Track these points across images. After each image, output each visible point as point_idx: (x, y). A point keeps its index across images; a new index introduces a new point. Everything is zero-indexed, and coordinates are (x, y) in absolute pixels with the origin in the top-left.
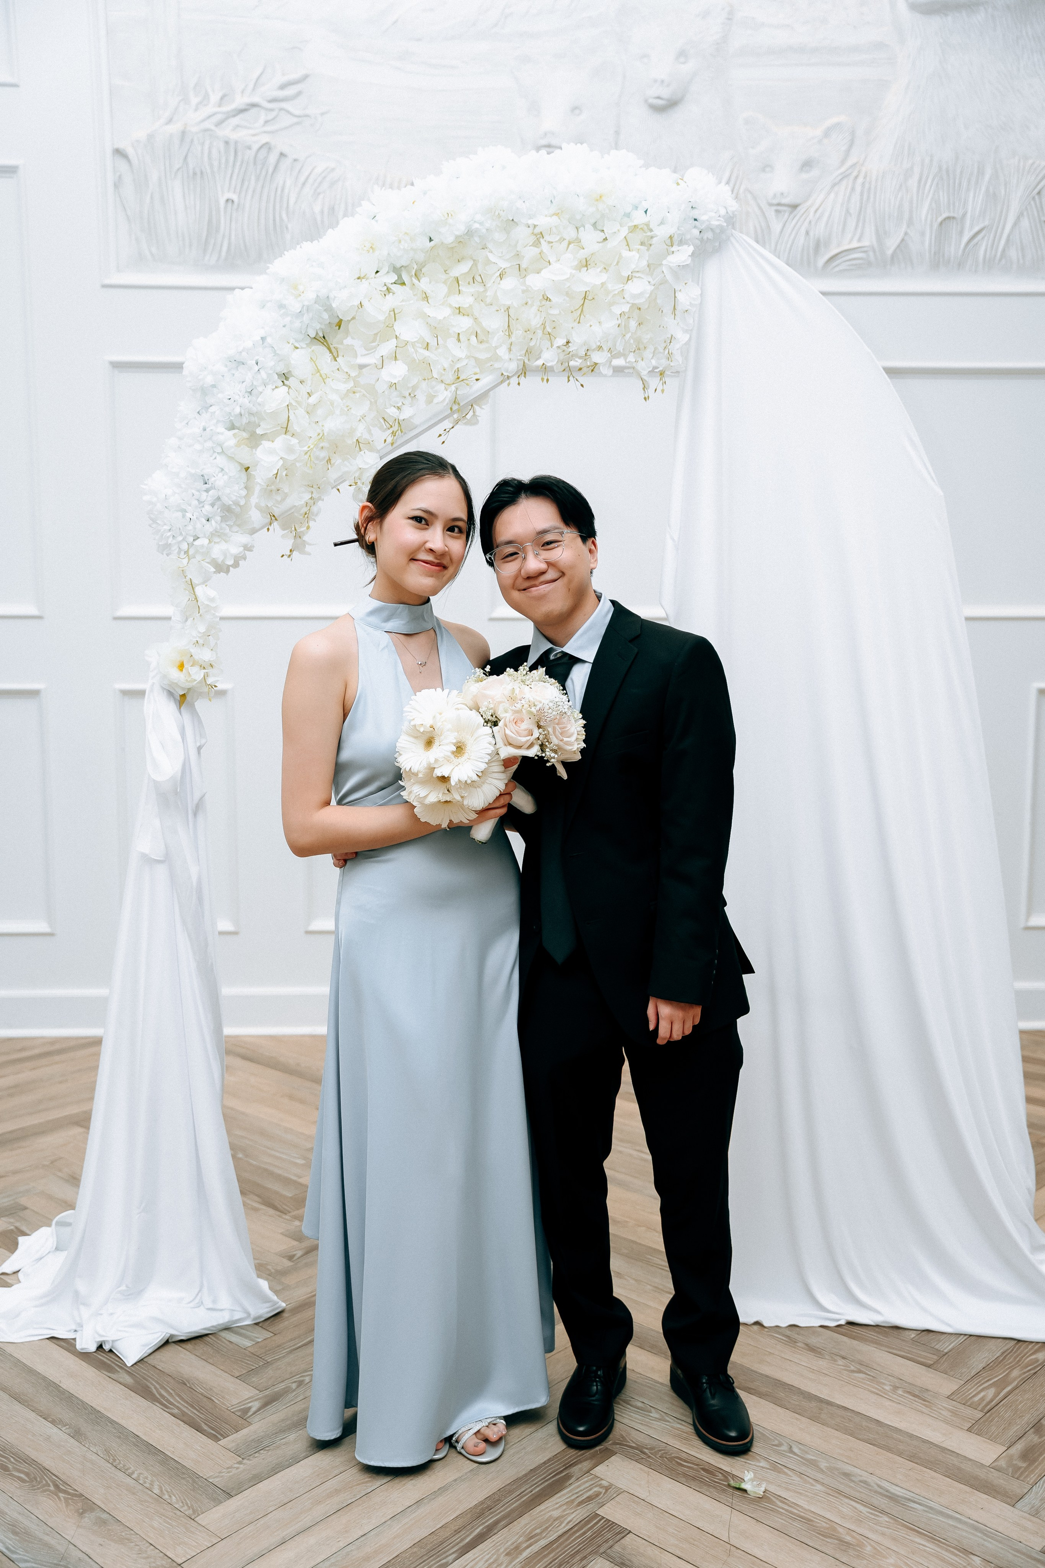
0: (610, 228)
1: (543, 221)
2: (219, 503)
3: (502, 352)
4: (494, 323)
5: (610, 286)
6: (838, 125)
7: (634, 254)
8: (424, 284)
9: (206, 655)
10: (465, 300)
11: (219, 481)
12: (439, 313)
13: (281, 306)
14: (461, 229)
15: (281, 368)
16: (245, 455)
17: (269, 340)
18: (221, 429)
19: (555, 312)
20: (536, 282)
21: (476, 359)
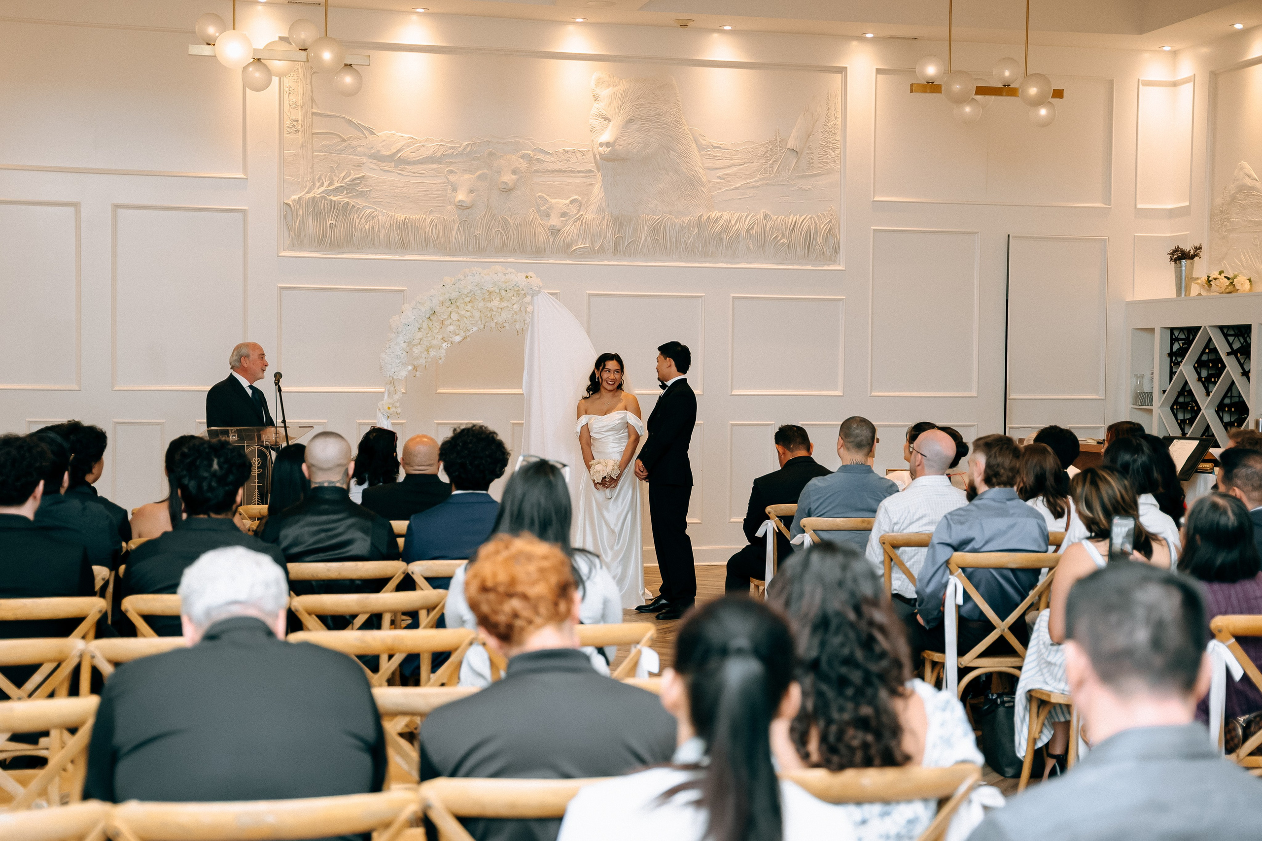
0: (508, 290)
1: (491, 289)
2: (401, 363)
3: (479, 322)
4: (477, 314)
5: (509, 306)
6: (574, 199)
7: (515, 298)
8: (458, 304)
9: (398, 404)
10: (469, 308)
11: (402, 356)
12: (463, 312)
13: (420, 310)
14: (469, 291)
15: (419, 326)
16: (407, 350)
17: (416, 319)
18: (402, 342)
19: (494, 313)
20: (489, 305)
21: (471, 323)
